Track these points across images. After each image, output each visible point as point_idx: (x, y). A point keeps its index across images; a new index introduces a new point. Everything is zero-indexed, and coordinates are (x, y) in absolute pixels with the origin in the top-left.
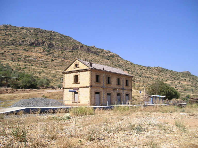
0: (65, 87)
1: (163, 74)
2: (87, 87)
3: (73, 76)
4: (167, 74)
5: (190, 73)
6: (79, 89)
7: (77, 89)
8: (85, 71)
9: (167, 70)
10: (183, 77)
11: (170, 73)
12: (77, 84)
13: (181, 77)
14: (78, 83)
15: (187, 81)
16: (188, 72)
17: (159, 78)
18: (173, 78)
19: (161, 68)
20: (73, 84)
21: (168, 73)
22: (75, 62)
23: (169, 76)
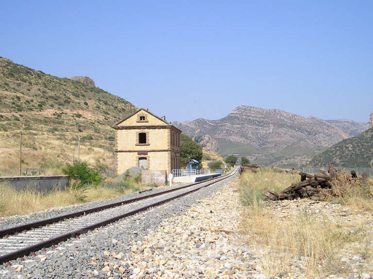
0: (119, 149)
1: (19, 85)
2: (164, 151)
3: (135, 133)
4: (30, 83)
5: (92, 82)
6: (149, 153)
7: (145, 153)
8: (159, 128)
9: (28, 71)
10: (77, 96)
11: (40, 81)
12: (145, 145)
13: (74, 94)
14: (147, 145)
15: (90, 108)
16: (87, 78)
17: (19, 98)
18: (51, 97)
19: (9, 63)
20: (136, 145)
21: (32, 81)
22: (138, 113)
23: (39, 92)
